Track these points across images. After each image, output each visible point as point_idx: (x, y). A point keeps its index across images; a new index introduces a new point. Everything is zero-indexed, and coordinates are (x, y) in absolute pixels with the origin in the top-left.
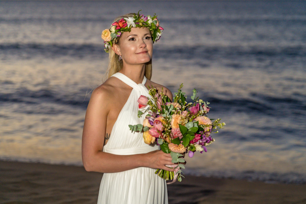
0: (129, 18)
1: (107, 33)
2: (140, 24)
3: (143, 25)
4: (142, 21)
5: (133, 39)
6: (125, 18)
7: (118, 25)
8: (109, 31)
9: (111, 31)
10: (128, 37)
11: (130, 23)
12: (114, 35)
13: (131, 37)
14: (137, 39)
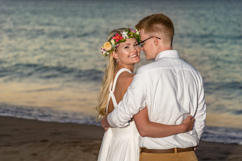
0: (123, 32)
1: (108, 45)
2: (132, 35)
3: (133, 36)
4: (132, 33)
5: (126, 47)
6: (121, 33)
7: (116, 39)
8: (110, 44)
9: (111, 44)
10: (124, 46)
11: (125, 36)
12: (114, 46)
13: (125, 46)
14: (130, 47)
